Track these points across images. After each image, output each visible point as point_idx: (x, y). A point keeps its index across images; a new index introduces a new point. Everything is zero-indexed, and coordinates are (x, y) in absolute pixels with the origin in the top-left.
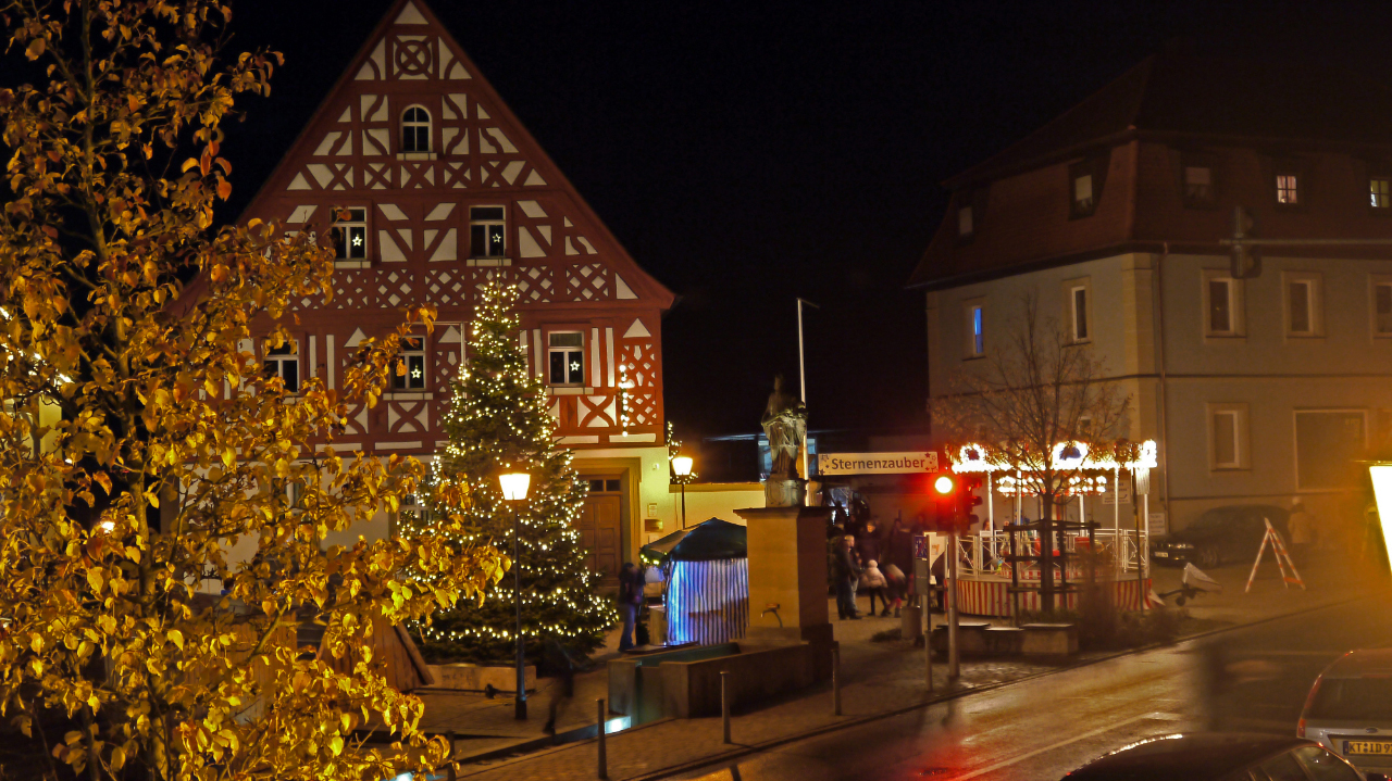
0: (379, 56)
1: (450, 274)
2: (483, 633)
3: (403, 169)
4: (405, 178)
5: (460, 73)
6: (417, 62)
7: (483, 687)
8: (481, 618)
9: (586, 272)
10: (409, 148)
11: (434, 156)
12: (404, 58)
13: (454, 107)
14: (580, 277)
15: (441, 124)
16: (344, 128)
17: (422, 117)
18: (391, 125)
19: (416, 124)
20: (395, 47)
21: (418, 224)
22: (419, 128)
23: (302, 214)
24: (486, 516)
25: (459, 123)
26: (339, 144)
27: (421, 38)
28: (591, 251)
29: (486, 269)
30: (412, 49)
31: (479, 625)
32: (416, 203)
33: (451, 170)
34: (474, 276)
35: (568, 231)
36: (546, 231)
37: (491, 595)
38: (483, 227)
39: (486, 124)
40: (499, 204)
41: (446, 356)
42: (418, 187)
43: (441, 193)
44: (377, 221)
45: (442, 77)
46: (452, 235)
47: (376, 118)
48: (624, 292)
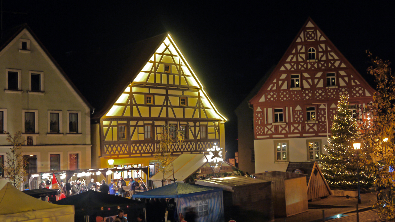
0: (302, 35)
1: (321, 90)
2: (343, 183)
3: (309, 64)
4: (309, 66)
5: (323, 39)
6: (312, 37)
7: (345, 195)
8: (343, 179)
9: (357, 89)
10: (310, 58)
11: (317, 61)
12: (308, 36)
13: (321, 48)
14: (356, 91)
15: (318, 52)
16: (294, 54)
17: (313, 50)
18: (305, 53)
19: (312, 52)
20: (306, 33)
21: (313, 78)
22: (313, 53)
23: (284, 76)
24: (343, 153)
25: (323, 52)
26: (292, 58)
27: (313, 30)
28: (358, 83)
29: (331, 89)
30: (310, 33)
31: (342, 180)
32: (313, 72)
33: (321, 64)
34: (328, 91)
35: (352, 79)
36: (346, 79)
37: (345, 173)
38: (330, 78)
39: (330, 52)
40: (334, 72)
41: (321, 112)
42: (313, 68)
43: (319, 70)
44: (303, 78)
45: (318, 40)
46: (322, 80)
47: (301, 51)
48: (368, 94)
